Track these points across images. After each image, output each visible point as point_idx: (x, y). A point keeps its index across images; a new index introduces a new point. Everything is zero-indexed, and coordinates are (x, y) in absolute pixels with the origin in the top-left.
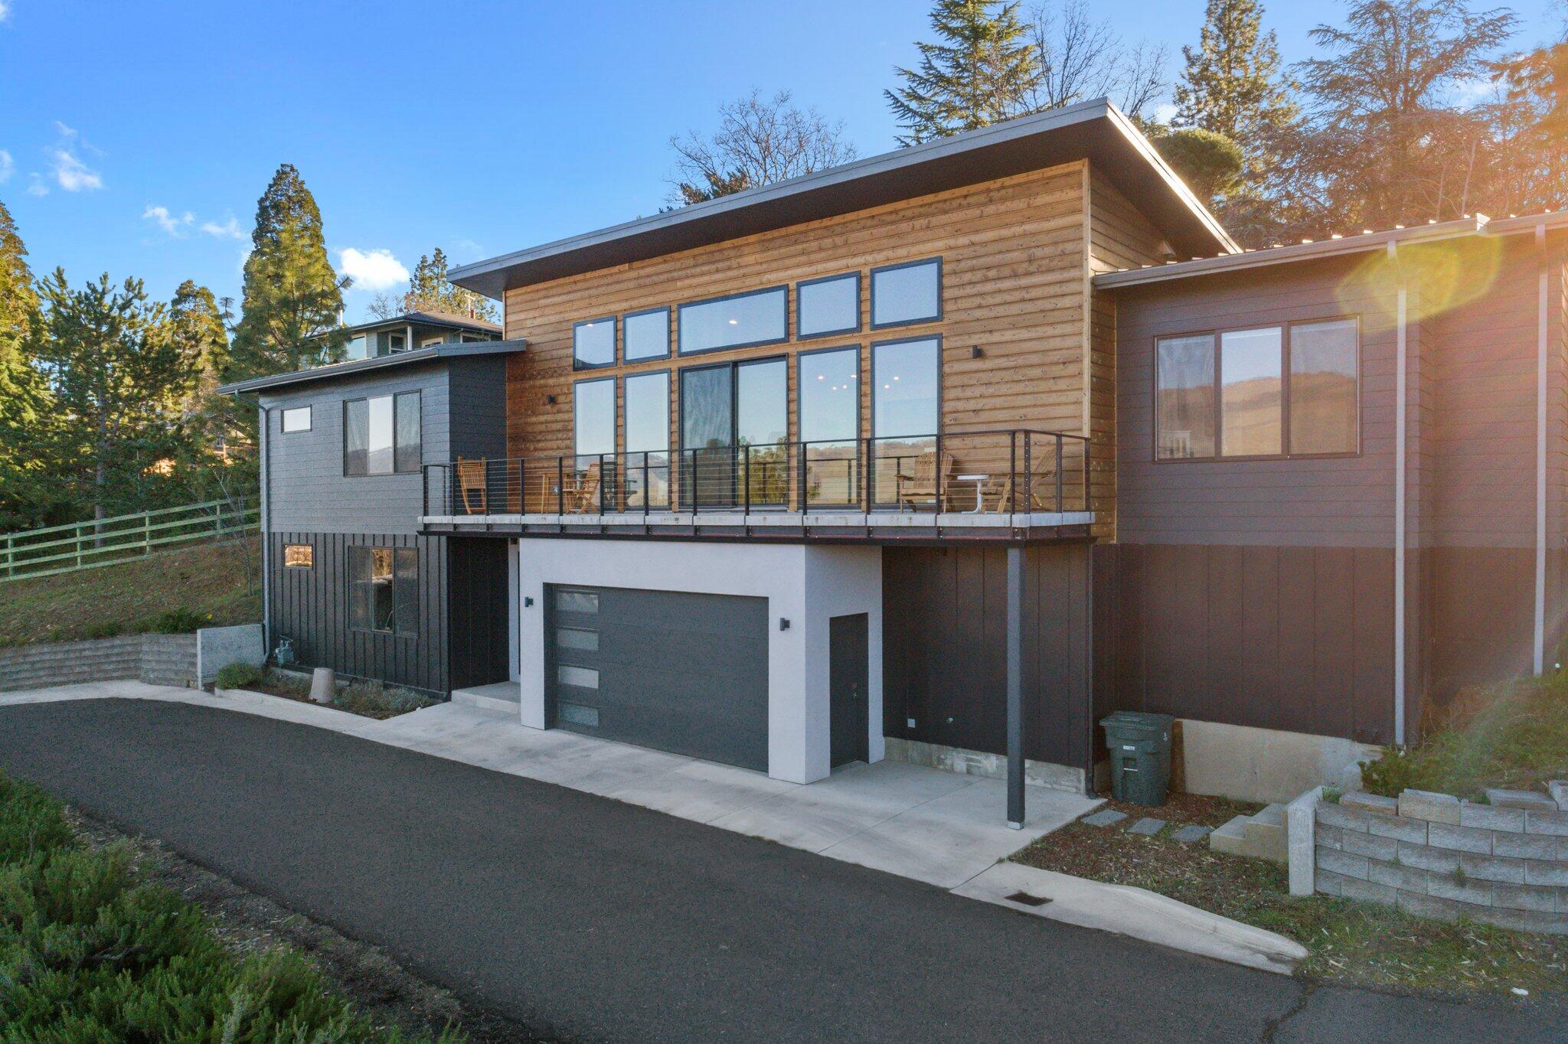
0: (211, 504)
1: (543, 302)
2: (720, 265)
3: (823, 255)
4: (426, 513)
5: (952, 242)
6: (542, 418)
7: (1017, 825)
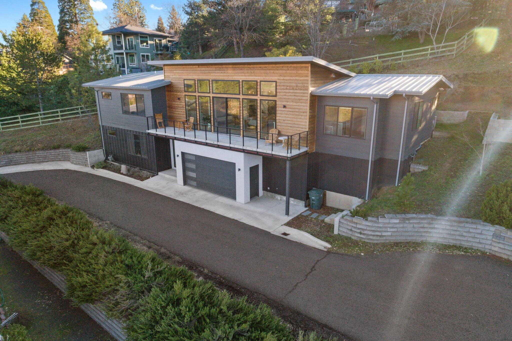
0: (77, 107)
1: (175, 71)
2: (222, 71)
3: (248, 74)
4: (148, 130)
5: (279, 78)
6: (177, 103)
7: (287, 216)
